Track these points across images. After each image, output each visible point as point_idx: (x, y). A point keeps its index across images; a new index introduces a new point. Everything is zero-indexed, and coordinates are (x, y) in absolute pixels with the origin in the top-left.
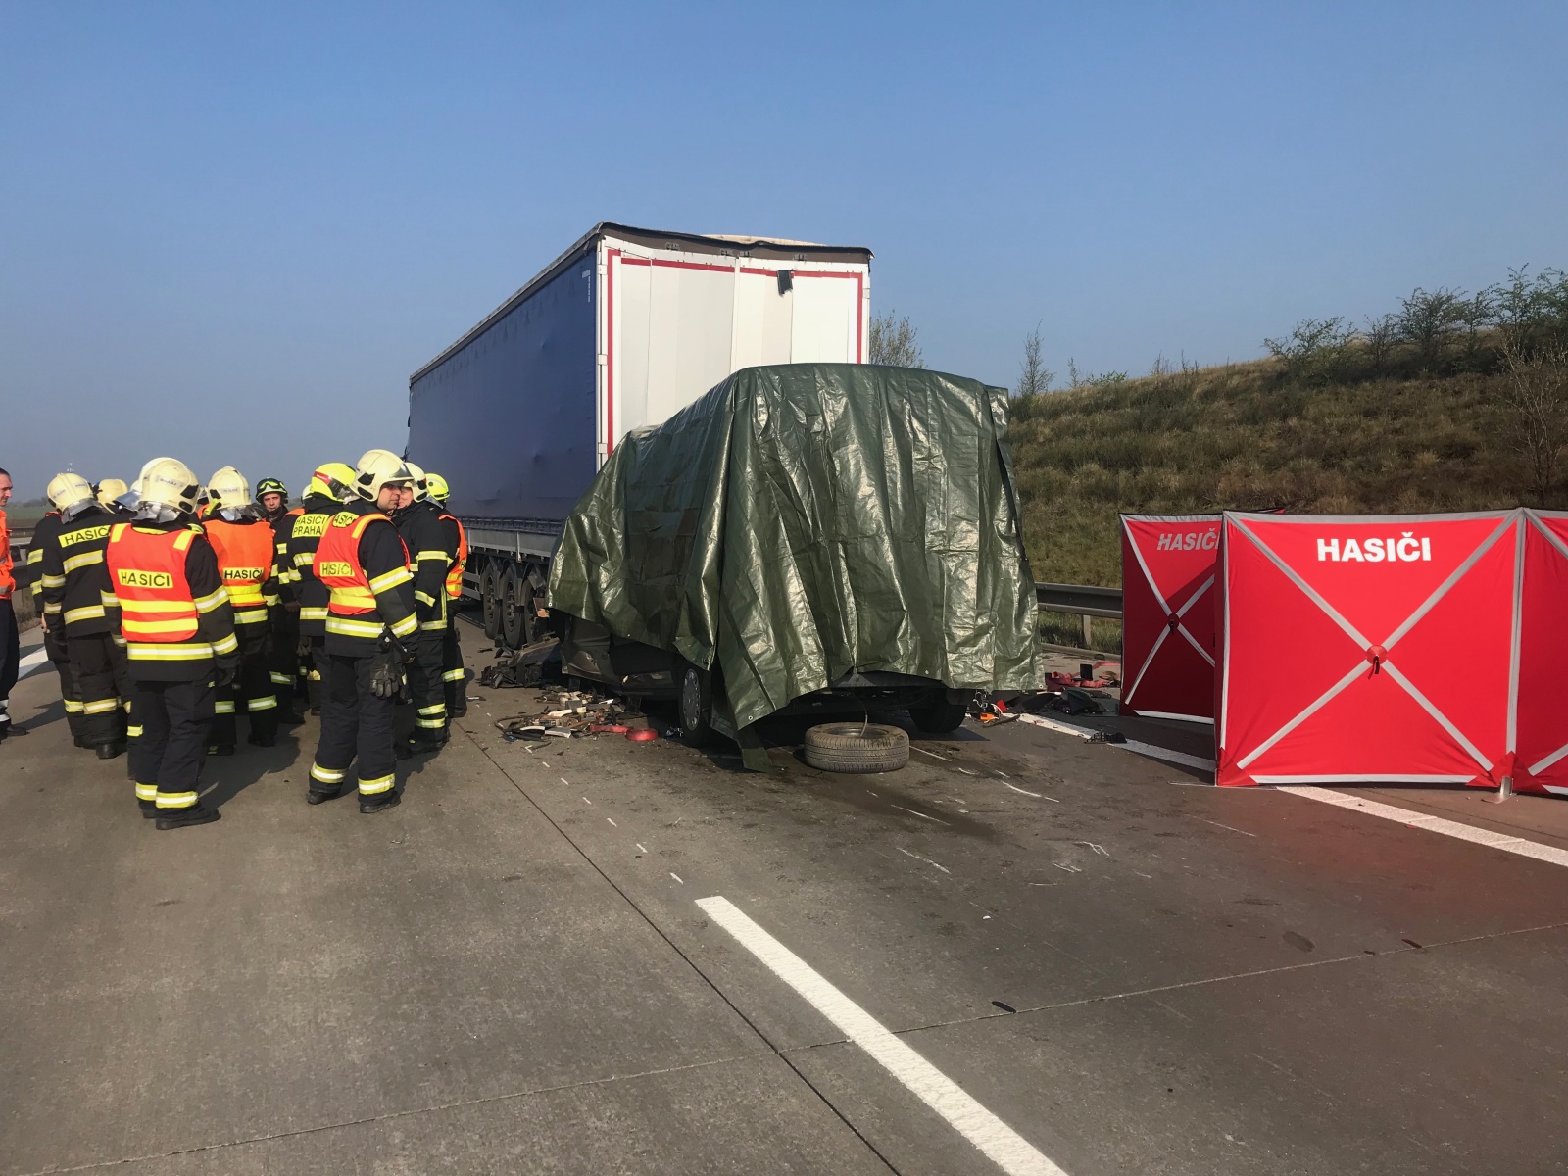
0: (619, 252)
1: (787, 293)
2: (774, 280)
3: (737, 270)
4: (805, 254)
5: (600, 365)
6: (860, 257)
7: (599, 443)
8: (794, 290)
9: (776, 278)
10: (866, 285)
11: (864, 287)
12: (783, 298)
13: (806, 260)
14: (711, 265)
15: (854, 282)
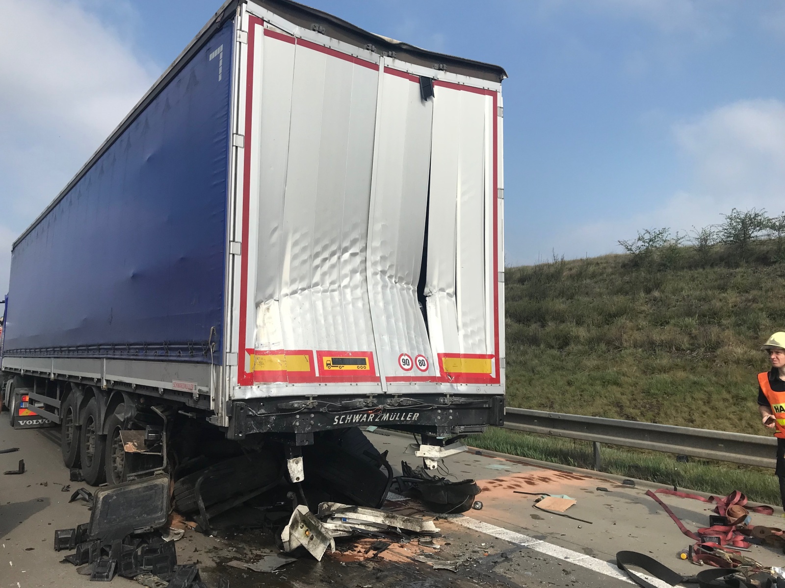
0: (261, 21)
1: (428, 103)
2: (416, 86)
3: (382, 68)
4: (445, 65)
5: (234, 148)
6: (492, 75)
7: (230, 241)
8: (435, 99)
9: (419, 84)
10: (500, 103)
11: (498, 105)
12: (424, 105)
13: (446, 70)
14: (357, 58)
15: (489, 99)
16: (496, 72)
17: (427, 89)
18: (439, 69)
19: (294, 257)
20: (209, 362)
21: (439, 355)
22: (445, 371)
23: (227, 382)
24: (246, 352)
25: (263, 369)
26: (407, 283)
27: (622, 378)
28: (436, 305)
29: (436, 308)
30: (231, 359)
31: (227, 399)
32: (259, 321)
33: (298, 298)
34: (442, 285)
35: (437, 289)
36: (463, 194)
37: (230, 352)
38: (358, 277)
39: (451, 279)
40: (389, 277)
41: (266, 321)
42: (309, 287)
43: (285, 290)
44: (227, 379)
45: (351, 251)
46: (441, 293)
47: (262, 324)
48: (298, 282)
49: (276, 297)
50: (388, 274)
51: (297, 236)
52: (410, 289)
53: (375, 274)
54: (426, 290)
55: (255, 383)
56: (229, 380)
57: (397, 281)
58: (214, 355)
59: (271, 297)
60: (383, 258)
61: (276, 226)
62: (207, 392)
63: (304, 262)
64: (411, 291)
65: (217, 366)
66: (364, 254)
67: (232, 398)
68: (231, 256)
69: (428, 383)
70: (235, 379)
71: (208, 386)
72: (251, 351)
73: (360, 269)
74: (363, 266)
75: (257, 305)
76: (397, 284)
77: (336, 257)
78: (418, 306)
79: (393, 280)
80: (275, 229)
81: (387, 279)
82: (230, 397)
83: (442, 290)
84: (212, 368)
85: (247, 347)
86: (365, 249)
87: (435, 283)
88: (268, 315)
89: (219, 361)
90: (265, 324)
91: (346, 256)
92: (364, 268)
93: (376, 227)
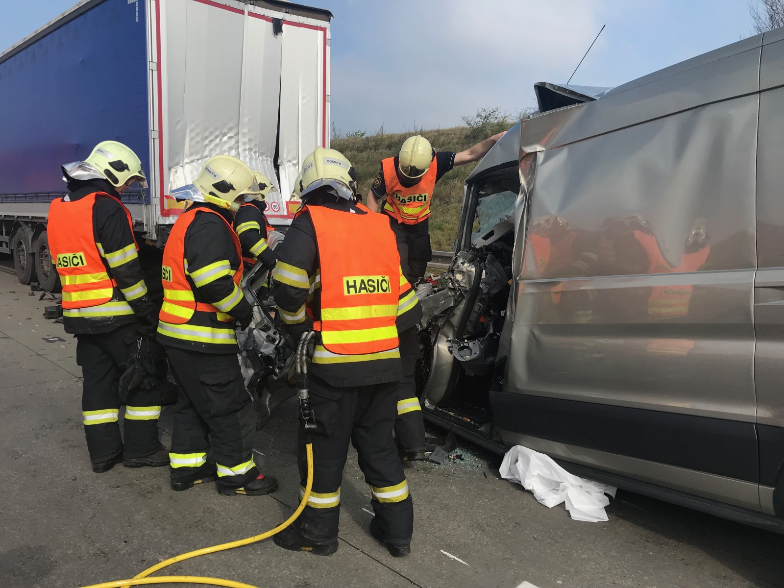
1: (279, 36)
3: (246, 13)
4: (290, 10)
5: (151, 71)
6: (324, 17)
7: (151, 130)
8: (284, 34)
9: (272, 23)
10: (329, 36)
11: (327, 37)
12: (276, 38)
13: (291, 13)
14: (229, 7)
15: (321, 33)
16: (326, 15)
17: (277, 27)
18: (287, 13)
19: (192, 139)
20: (141, 203)
21: (286, 202)
22: (290, 212)
23: (154, 214)
24: (165, 198)
25: (175, 208)
26: (266, 157)
27: (445, 224)
28: (285, 171)
29: (285, 173)
30: (156, 200)
31: (155, 224)
32: (171, 180)
33: (195, 165)
34: (289, 158)
35: (286, 161)
36: (303, 98)
37: (155, 197)
38: (233, 152)
39: (295, 154)
40: (254, 152)
41: (175, 179)
42: (202, 158)
43: (186, 160)
44: (154, 213)
45: (228, 135)
46: (289, 163)
47: (173, 181)
48: (194, 155)
49: (181, 164)
50: (253, 151)
51: (193, 126)
52: (268, 160)
53: (245, 150)
54: (279, 162)
55: (171, 216)
56: (156, 213)
57: (259, 155)
58: (146, 198)
59: (178, 164)
60: (250, 140)
61: (179, 119)
62: (142, 221)
63: (198, 142)
64: (269, 161)
65: (148, 206)
66: (237, 137)
67: (158, 224)
68: (152, 139)
69: (279, 219)
70: (159, 213)
71: (142, 217)
72: (168, 197)
73: (235, 147)
74: (236, 145)
75: (170, 169)
76: (260, 157)
77: (218, 139)
78: (274, 171)
79: (257, 155)
80: (179, 122)
81: (253, 154)
82: (156, 223)
83: (290, 161)
84: (144, 206)
85: (165, 194)
86: (237, 134)
87: (285, 156)
88: (176, 175)
89: (148, 202)
90: (174, 181)
91: (225, 138)
92: (237, 146)
93: (245, 119)
